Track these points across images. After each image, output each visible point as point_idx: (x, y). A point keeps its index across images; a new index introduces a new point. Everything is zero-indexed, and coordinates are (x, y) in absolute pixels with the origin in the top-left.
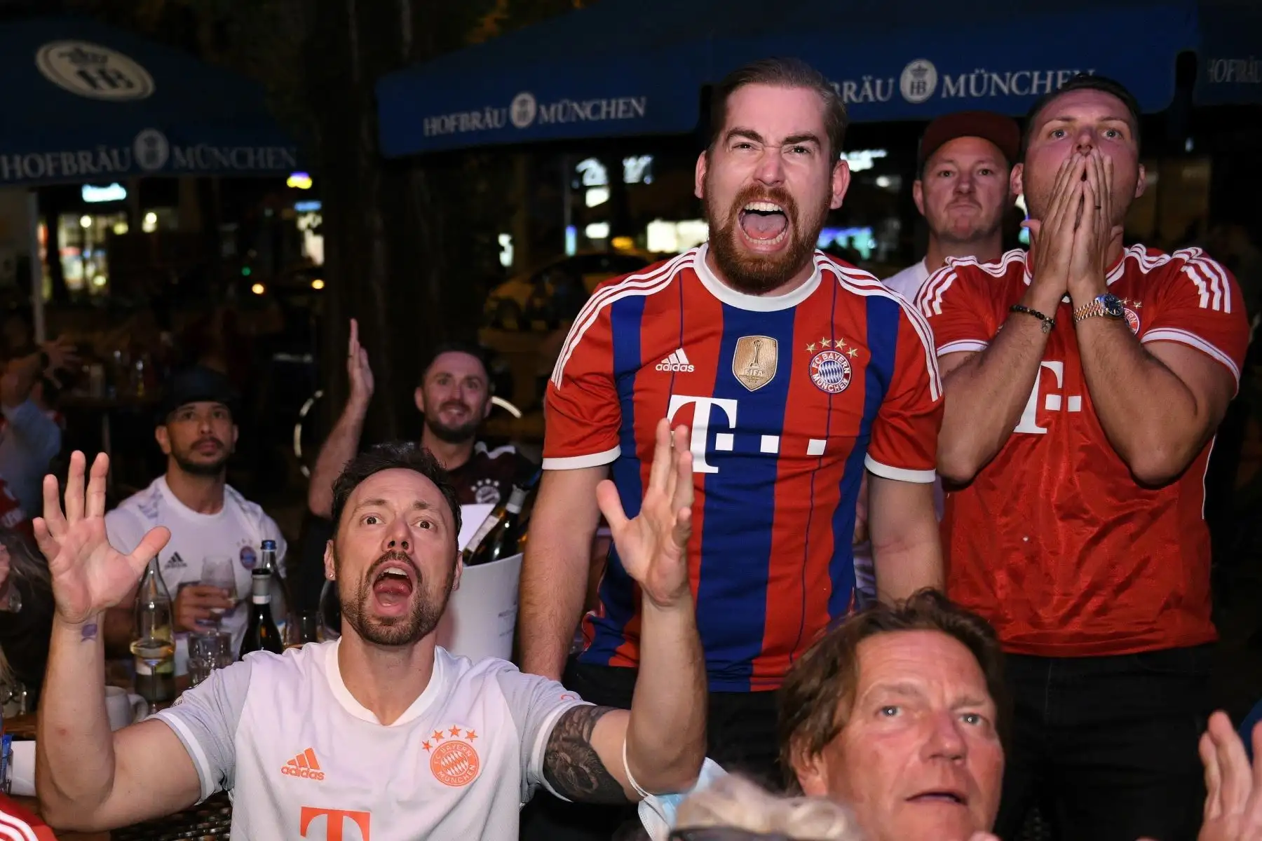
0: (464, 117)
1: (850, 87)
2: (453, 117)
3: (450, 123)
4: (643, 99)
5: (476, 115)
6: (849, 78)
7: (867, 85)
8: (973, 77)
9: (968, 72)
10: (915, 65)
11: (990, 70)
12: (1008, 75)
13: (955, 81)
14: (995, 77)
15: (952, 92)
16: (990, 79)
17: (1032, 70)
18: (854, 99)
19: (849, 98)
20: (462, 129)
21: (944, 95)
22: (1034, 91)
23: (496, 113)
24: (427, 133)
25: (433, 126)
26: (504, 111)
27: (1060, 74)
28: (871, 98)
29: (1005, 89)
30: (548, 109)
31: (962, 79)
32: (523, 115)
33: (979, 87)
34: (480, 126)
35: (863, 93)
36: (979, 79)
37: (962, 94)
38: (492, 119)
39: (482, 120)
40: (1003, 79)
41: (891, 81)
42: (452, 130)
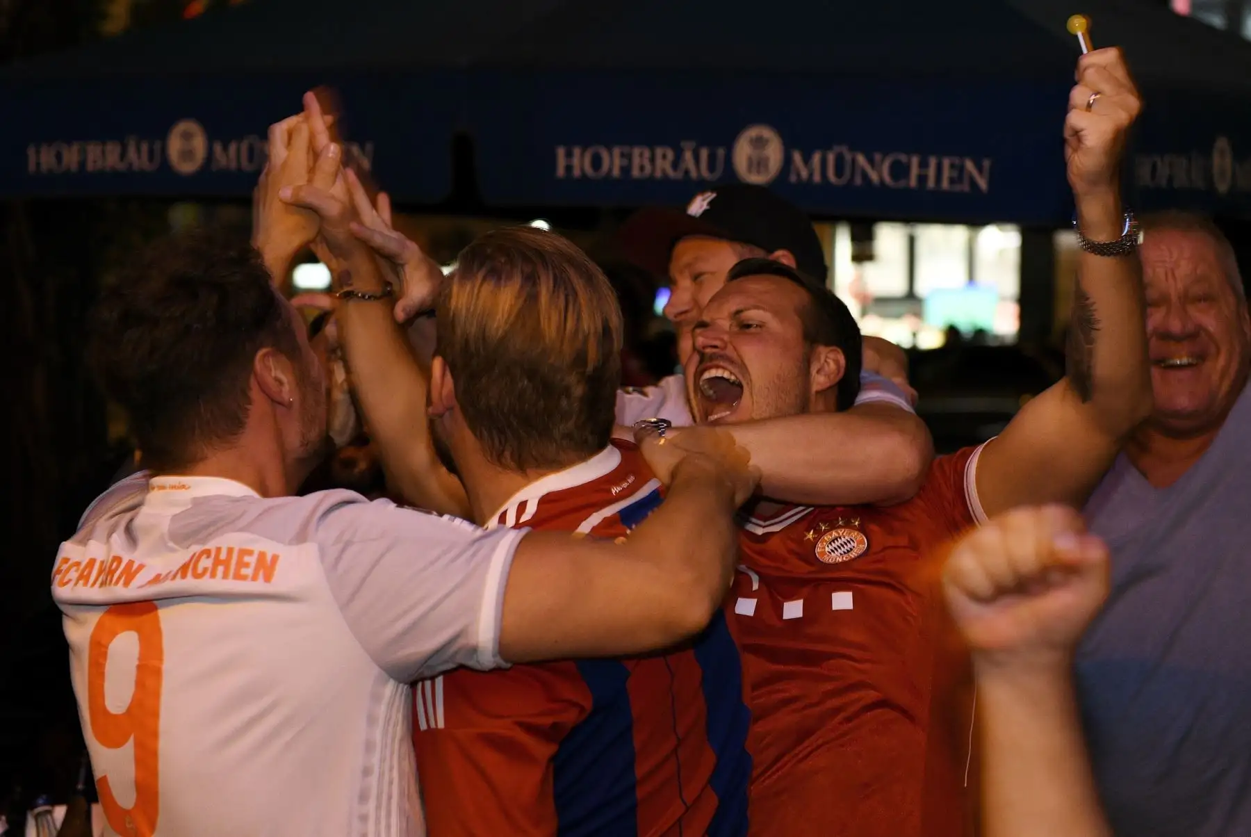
0: (93, 151)
1: (664, 157)
2: (75, 147)
3: (71, 157)
4: (369, 147)
5: (113, 151)
6: (663, 142)
7: (688, 155)
8: (831, 158)
9: (826, 147)
10: (753, 132)
11: (854, 148)
12: (878, 157)
13: (807, 160)
14: (861, 159)
15: (804, 174)
16: (854, 161)
17: (909, 153)
18: (670, 172)
19: (664, 171)
20: (90, 166)
21: (793, 178)
22: (913, 182)
23: (145, 147)
24: (32, 167)
25: (43, 159)
26: (157, 146)
27: (946, 163)
28: (694, 174)
29: (874, 176)
30: (225, 148)
31: (817, 158)
32: (187, 154)
33: (839, 171)
34: (121, 166)
35: (683, 166)
36: (840, 161)
37: (817, 178)
38: (138, 157)
39: (123, 155)
40: (871, 161)
41: (721, 152)
42: (74, 167)
